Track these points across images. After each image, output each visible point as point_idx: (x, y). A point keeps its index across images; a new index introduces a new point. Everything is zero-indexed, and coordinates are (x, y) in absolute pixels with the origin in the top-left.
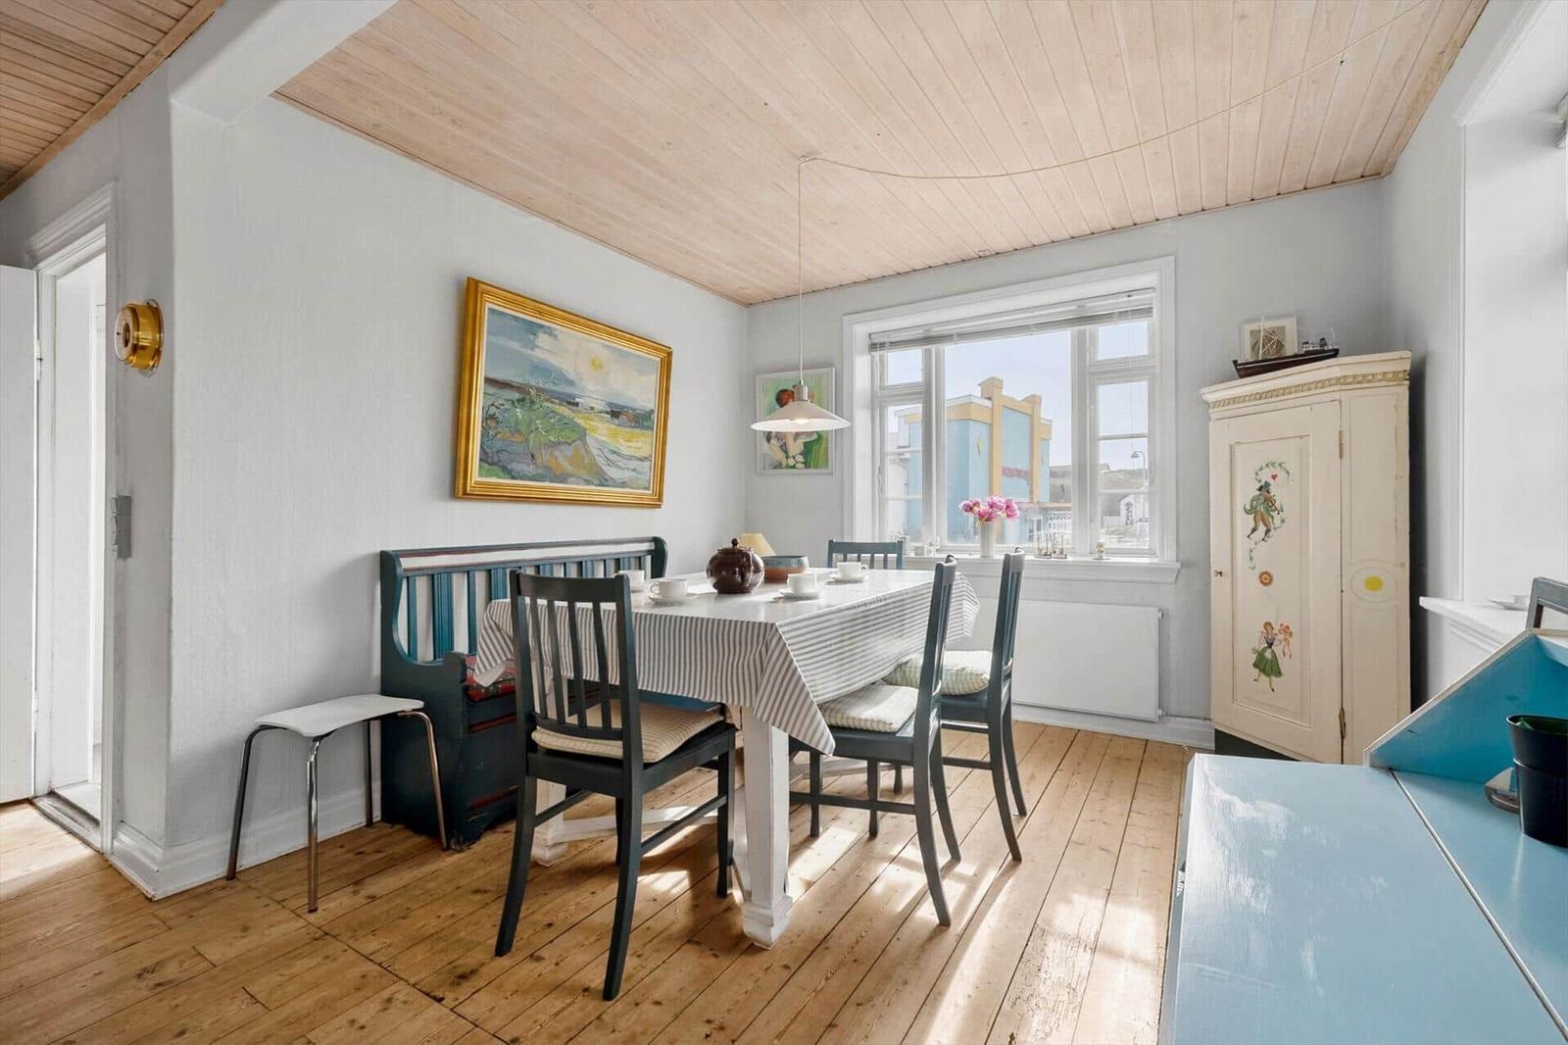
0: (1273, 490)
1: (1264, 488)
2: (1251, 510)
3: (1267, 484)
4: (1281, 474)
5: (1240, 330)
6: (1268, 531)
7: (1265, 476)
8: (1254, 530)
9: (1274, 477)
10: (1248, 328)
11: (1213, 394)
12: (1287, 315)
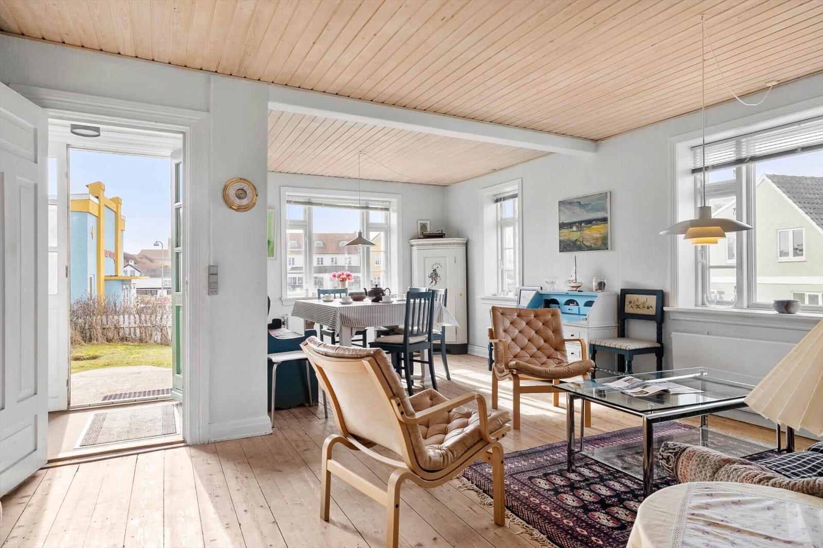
0: (438, 271)
1: (435, 270)
2: (431, 277)
3: (435, 269)
4: (440, 267)
5: (417, 222)
6: (436, 282)
7: (435, 267)
8: (432, 282)
9: (437, 267)
10: (419, 222)
11: (414, 242)
12: (427, 220)
